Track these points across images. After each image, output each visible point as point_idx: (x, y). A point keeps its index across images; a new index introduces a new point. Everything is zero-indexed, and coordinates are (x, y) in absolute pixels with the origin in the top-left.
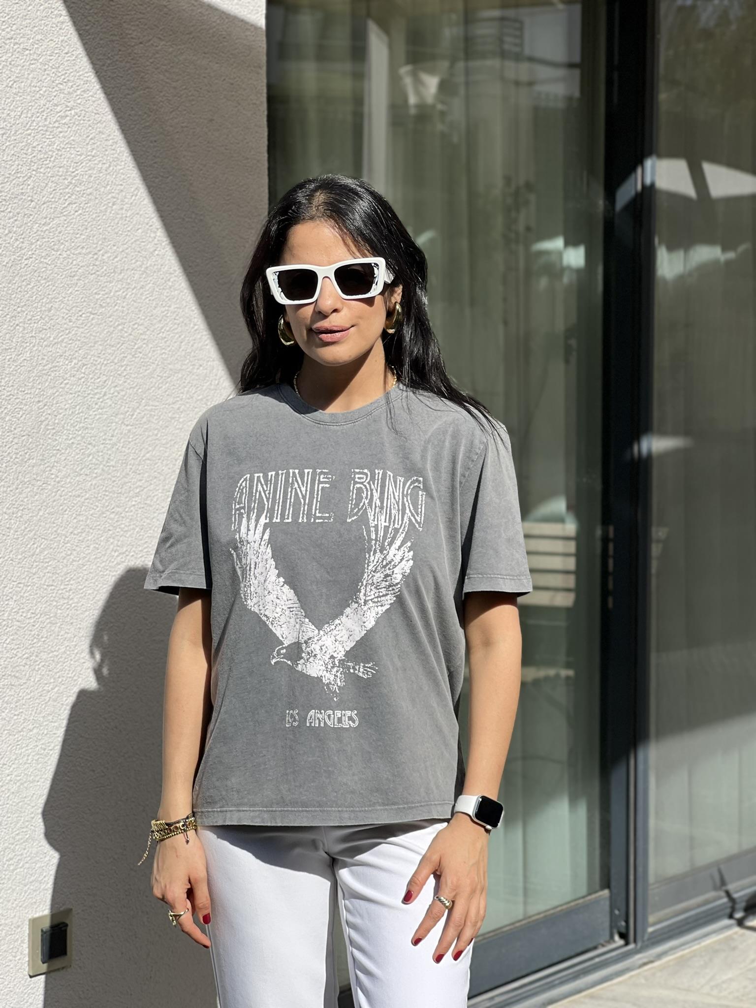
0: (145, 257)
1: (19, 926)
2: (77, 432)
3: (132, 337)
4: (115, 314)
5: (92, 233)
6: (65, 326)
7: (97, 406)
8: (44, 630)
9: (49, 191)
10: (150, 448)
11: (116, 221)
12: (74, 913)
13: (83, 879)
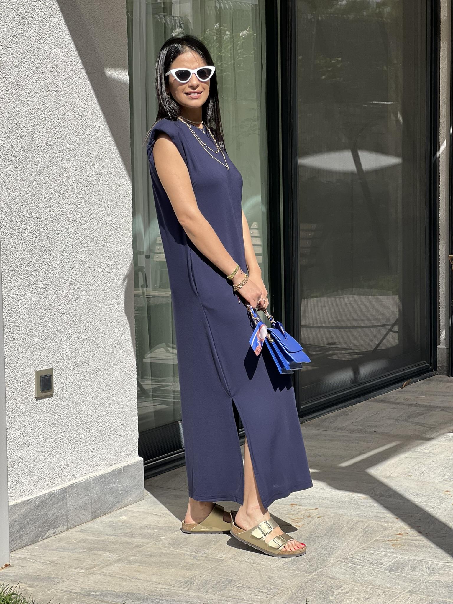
0: (75, 64)
1: (31, 374)
2: (48, 146)
3: (70, 102)
4: (62, 91)
6: (41, 96)
7: (56, 135)
8: (37, 239)
9: (33, 31)
10: (80, 156)
11: (62, 46)
12: (54, 370)
13: (57, 355)
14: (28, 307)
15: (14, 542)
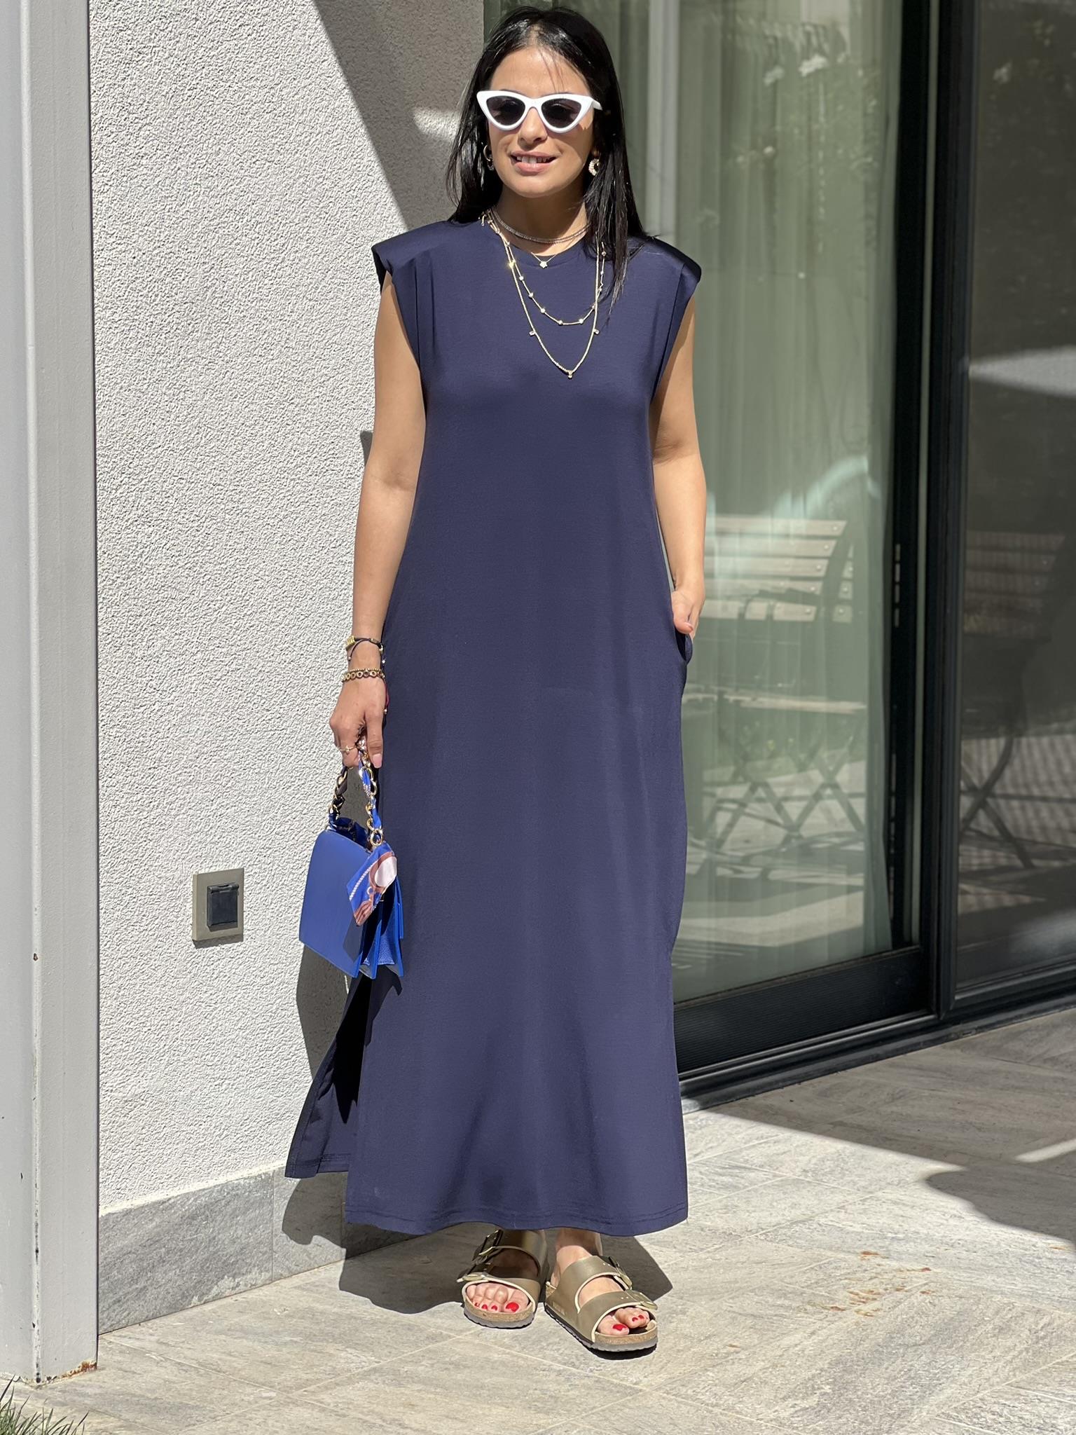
1: (181, 882)
2: (249, 304)
4: (296, 163)
5: (268, 62)
6: (236, 174)
7: (274, 274)
8: (210, 537)
9: (217, 7)
10: (338, 330)
11: (298, 48)
12: (246, 875)
13: (257, 836)
14: (180, 709)
15: (121, 1306)
